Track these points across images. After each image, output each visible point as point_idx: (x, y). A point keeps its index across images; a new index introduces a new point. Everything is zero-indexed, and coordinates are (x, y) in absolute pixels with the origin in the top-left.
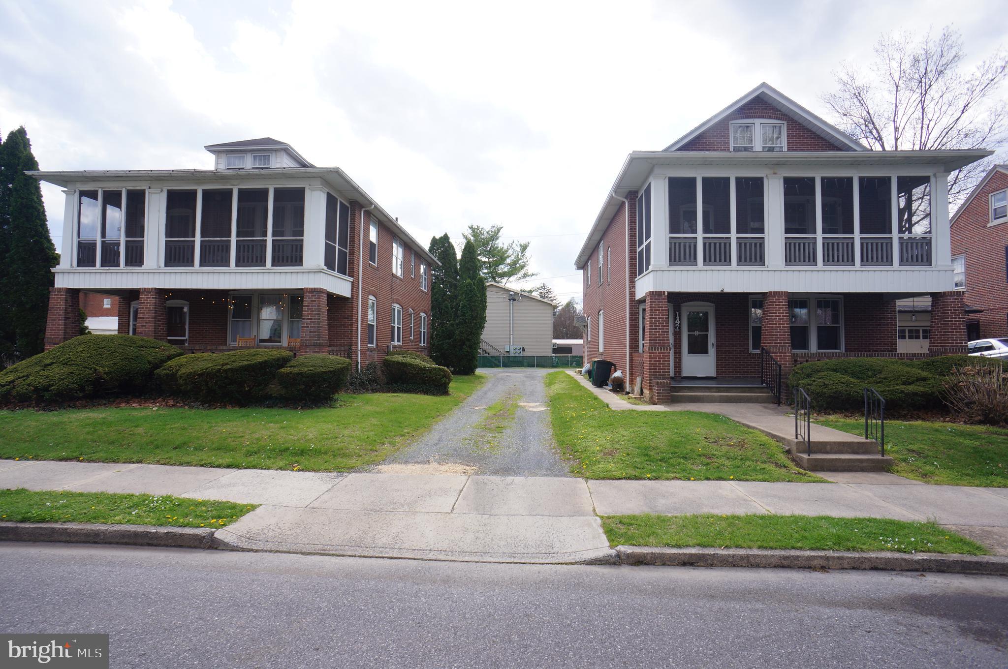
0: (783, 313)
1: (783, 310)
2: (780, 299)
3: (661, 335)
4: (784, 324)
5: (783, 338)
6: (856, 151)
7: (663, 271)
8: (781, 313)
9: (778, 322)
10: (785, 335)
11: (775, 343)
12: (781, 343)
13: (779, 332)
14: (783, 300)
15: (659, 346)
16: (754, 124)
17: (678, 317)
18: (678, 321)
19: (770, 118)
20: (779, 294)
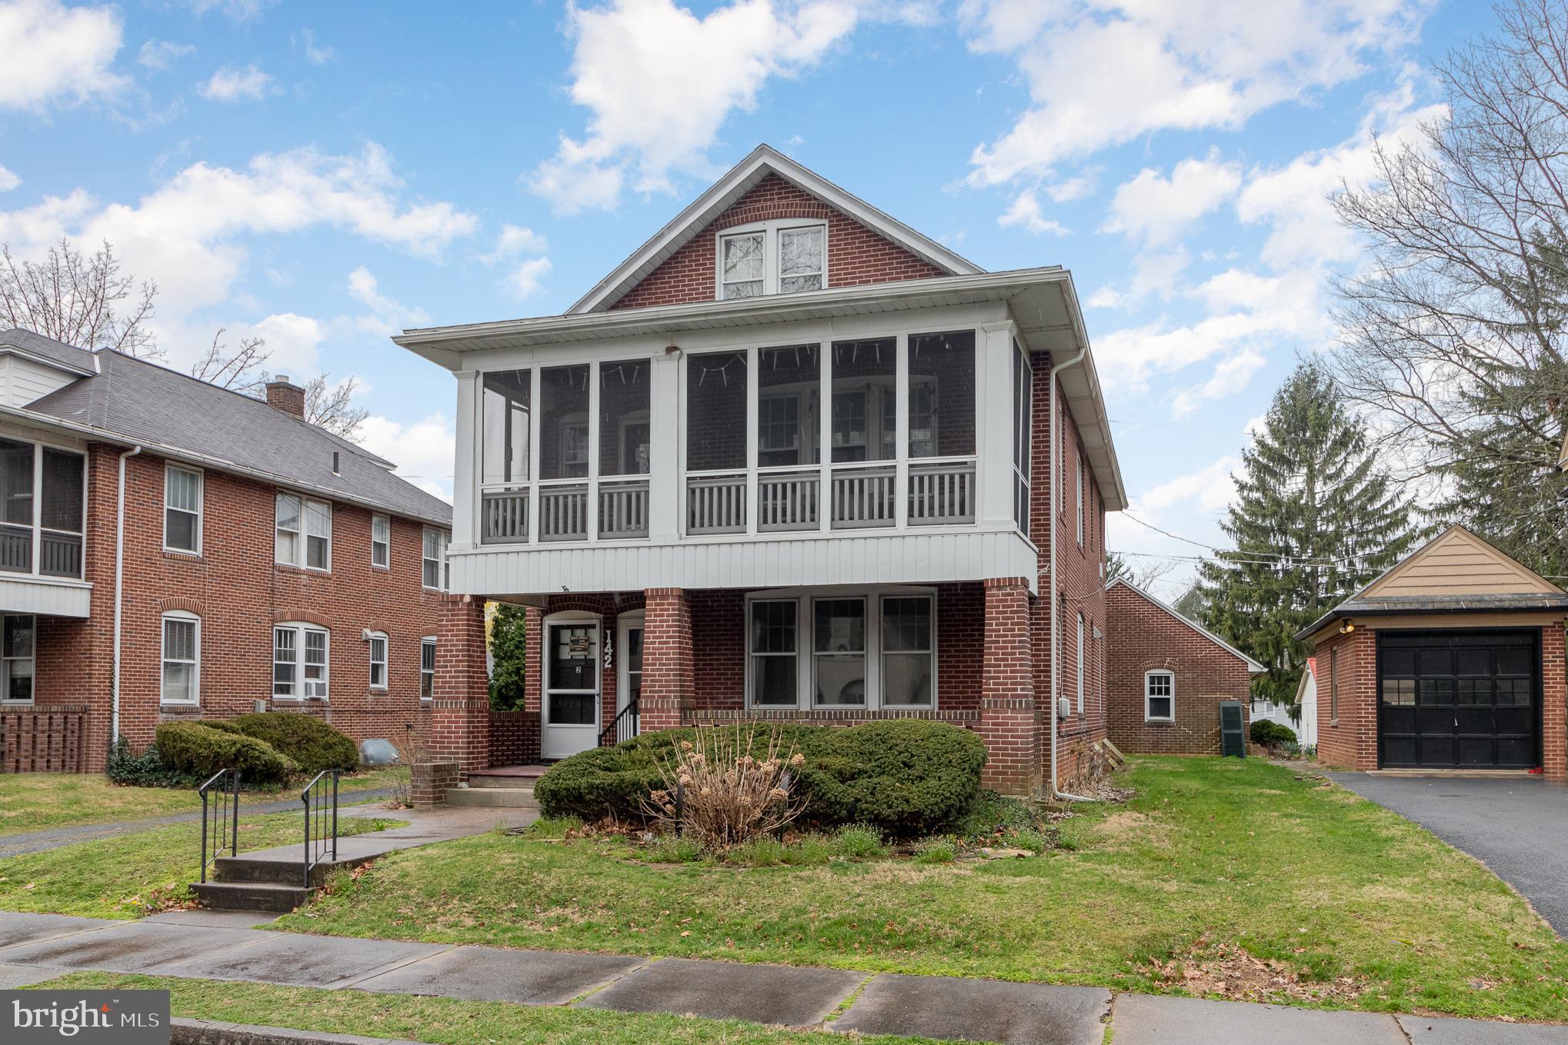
0: (668, 632)
1: (667, 626)
2: (663, 604)
3: (454, 677)
4: (669, 654)
5: (666, 681)
6: (957, 275)
7: (466, 555)
8: (664, 632)
9: (658, 649)
10: (669, 675)
11: (651, 692)
12: (662, 691)
13: (658, 670)
14: (669, 604)
15: (449, 698)
16: (765, 231)
19: (795, 216)
20: (662, 594)
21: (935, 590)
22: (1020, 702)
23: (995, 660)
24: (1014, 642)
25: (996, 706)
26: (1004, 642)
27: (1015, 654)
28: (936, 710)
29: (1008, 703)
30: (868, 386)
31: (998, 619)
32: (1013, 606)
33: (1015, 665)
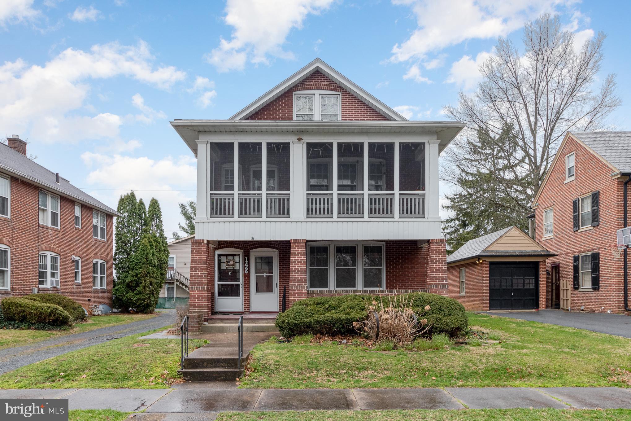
0: (301, 257)
1: (301, 255)
2: (299, 246)
3: (200, 276)
4: (302, 267)
5: (301, 278)
6: (395, 120)
8: (299, 257)
9: (297, 264)
10: (302, 276)
11: (294, 282)
12: (299, 282)
13: (297, 273)
14: (301, 246)
15: (198, 285)
16: (314, 94)
17: (247, 261)
18: (246, 265)
19: (327, 89)
20: (298, 242)
21: (384, 243)
22: (445, 286)
23: (436, 270)
24: (442, 263)
25: (436, 287)
26: (439, 263)
27: (443, 268)
28: (385, 289)
29: (441, 286)
30: (358, 162)
31: (436, 254)
32: (442, 250)
33: (443, 272)
